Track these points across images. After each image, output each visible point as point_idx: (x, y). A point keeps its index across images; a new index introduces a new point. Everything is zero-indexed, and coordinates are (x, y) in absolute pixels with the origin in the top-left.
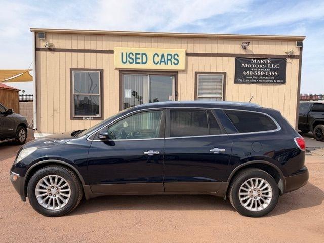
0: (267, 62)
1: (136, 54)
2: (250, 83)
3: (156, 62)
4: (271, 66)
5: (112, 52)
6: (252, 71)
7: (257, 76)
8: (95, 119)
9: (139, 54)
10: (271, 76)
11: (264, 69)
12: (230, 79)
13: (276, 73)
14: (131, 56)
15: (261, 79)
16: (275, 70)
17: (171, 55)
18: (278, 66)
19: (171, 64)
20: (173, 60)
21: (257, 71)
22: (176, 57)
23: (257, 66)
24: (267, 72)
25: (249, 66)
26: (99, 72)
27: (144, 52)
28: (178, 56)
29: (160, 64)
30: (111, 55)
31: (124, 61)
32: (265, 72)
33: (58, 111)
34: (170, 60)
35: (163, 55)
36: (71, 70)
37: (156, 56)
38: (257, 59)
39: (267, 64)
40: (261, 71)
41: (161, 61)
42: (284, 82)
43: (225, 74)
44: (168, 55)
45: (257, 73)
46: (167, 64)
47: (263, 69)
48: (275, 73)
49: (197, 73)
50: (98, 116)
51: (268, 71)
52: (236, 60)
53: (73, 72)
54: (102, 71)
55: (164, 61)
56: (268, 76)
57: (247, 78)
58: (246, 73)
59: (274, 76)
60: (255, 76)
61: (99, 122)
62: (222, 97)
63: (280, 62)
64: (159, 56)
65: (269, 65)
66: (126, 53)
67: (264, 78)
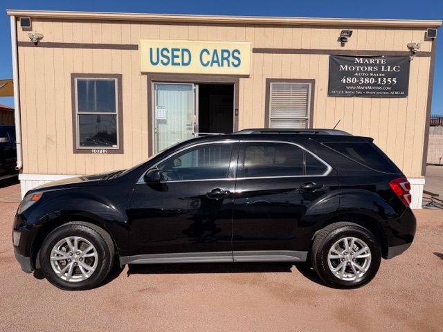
0: (380, 62)
1: (173, 50)
2: (352, 96)
3: (205, 62)
4: (386, 68)
5: (135, 47)
6: (356, 77)
7: (364, 85)
8: (110, 152)
9: (178, 50)
10: (387, 85)
11: (376, 72)
12: (321, 90)
13: (394, 80)
14: (165, 53)
15: (369, 90)
16: (391, 75)
17: (228, 51)
18: (397, 69)
19: (229, 66)
20: (231, 59)
21: (364, 77)
22: (236, 54)
23: (364, 69)
24: (380, 79)
25: (352, 68)
26: (116, 80)
27: (185, 48)
28: (239, 53)
29: (212, 65)
30: (134, 51)
31: (155, 60)
32: (376, 78)
33: (54, 140)
34: (227, 59)
35: (215, 51)
36: (73, 76)
37: (205, 53)
38: (364, 57)
39: (380, 65)
40: (370, 77)
41: (213, 61)
42: (406, 95)
43: (313, 81)
44: (223, 51)
45: (364, 80)
46: (222, 65)
47: (374, 73)
48: (391, 80)
49: (268, 81)
50: (115, 147)
52: (331, 59)
53: (76, 80)
54: (120, 77)
55: (217, 62)
56: (380, 85)
57: (348, 88)
58: (346, 80)
59: (391, 85)
60: (362, 85)
61: (117, 156)
62: (309, 117)
63: (401, 62)
64: (208, 53)
65: (383, 67)
66: (158, 49)
67: (375, 88)
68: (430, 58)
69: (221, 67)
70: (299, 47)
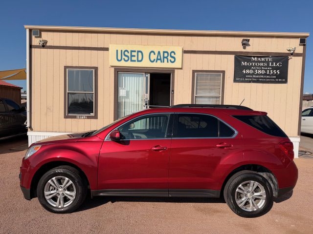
0: (268, 60)
1: (132, 51)
2: (250, 82)
3: (152, 60)
4: (272, 64)
5: (107, 49)
6: (252, 69)
7: (258, 74)
8: (88, 118)
9: (135, 51)
10: (273, 75)
11: (266, 67)
12: (229, 77)
13: (278, 72)
14: (126, 53)
15: (261, 78)
16: (276, 68)
17: (167, 52)
18: (279, 64)
19: (168, 62)
20: (169, 58)
21: (258, 70)
22: (173, 54)
23: (258, 64)
24: (268, 71)
25: (250, 64)
26: (94, 70)
27: (139, 50)
28: (175, 54)
29: (156, 62)
30: (106, 52)
31: (119, 58)
32: (266, 70)
33: (52, 109)
34: (167, 58)
35: (159, 52)
36: (66, 67)
37: (152, 54)
38: (258, 57)
39: (268, 62)
40: (261, 70)
41: (157, 59)
42: (286, 82)
43: (223, 72)
44: (164, 52)
45: (258, 71)
46: (163, 62)
47: (264, 67)
48: (276, 71)
49: (194, 72)
50: (92, 114)
51: (270, 70)
52: (235, 58)
53: (67, 70)
54: (96, 69)
55: (160, 59)
56: (269, 75)
57: (247, 76)
58: (246, 71)
59: (275, 75)
60: (256, 75)
61: (93, 120)
62: (221, 96)
63: (282, 60)
64: (155, 54)
65: (270, 63)
66: (122, 51)
67: (265, 77)
68: (302, 57)
69: (162, 63)
70: (214, 50)
